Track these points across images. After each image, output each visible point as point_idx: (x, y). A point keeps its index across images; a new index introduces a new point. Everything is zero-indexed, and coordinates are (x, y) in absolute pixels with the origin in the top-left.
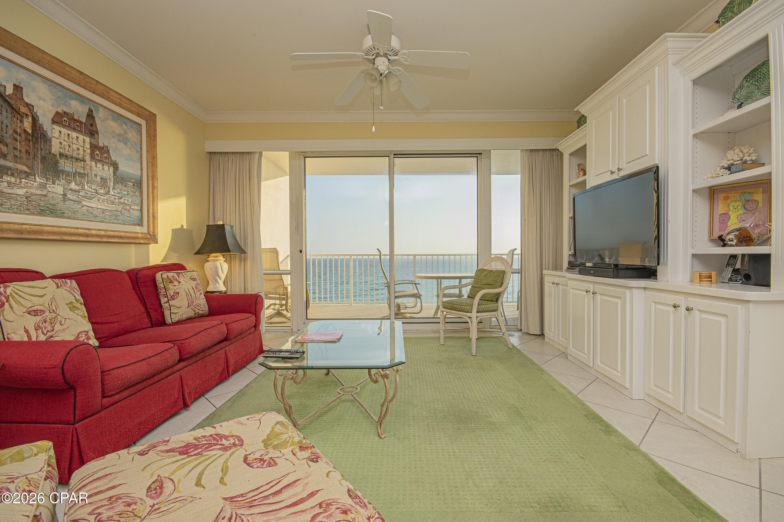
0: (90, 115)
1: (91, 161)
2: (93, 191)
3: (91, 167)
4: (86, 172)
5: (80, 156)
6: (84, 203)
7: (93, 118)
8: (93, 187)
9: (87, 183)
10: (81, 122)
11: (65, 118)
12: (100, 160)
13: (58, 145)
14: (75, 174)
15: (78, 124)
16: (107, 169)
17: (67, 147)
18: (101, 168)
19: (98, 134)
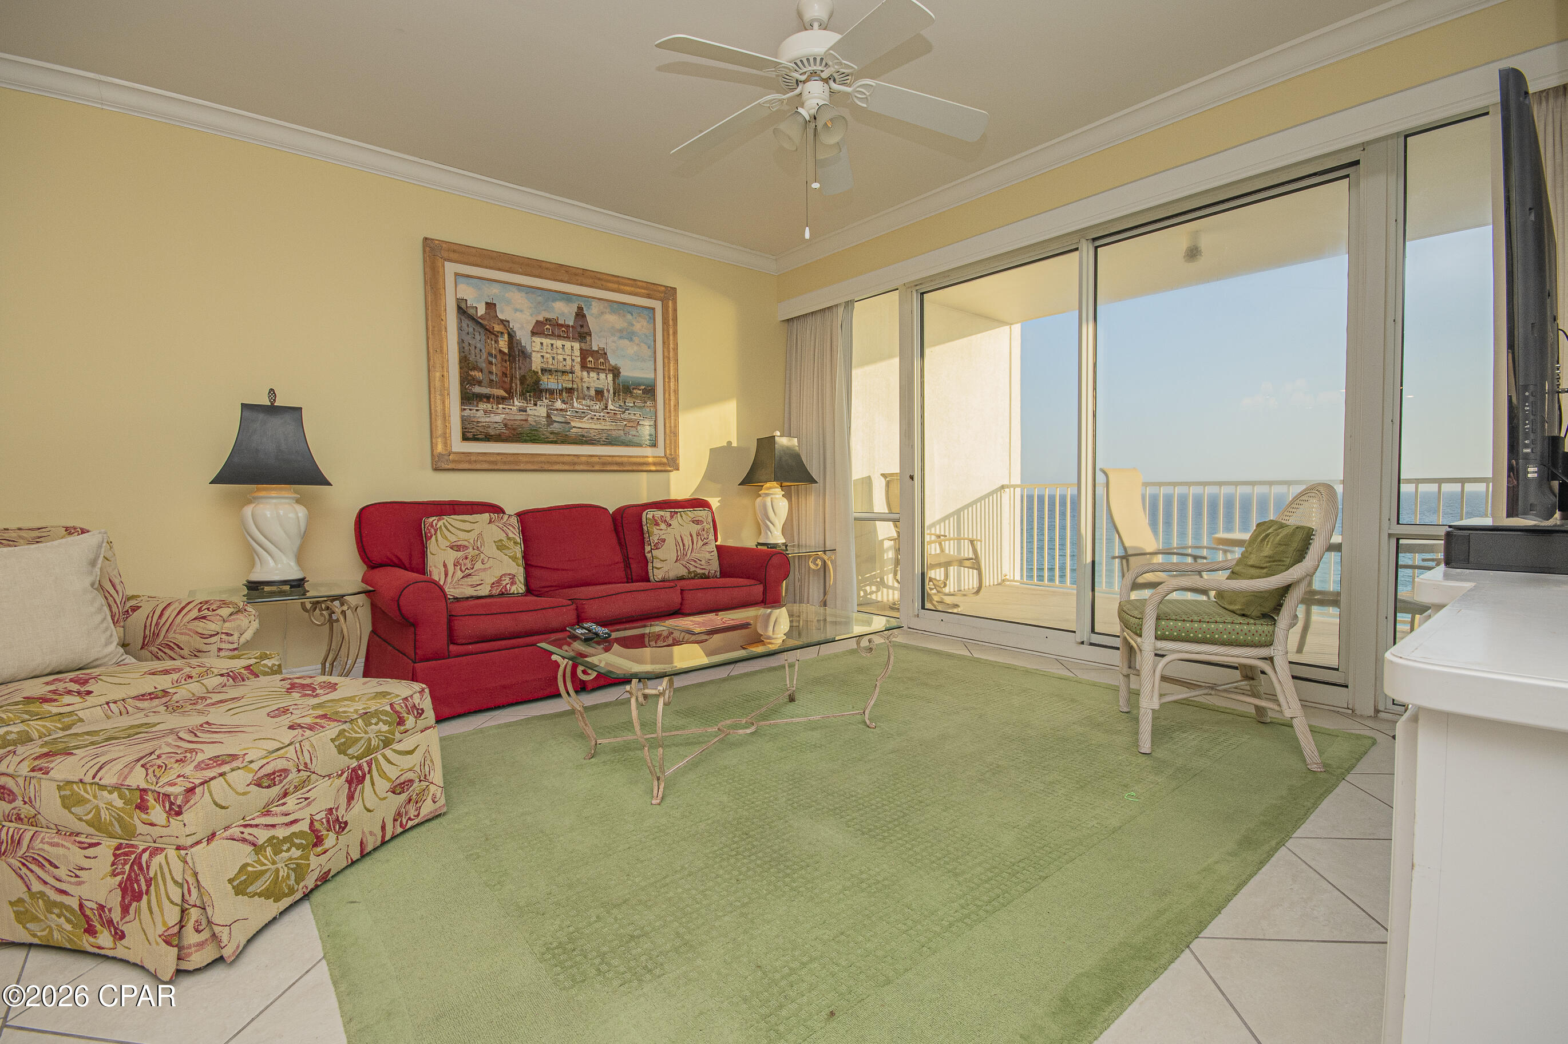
0: (580, 315)
1: (582, 371)
2: (585, 408)
3: (582, 379)
4: (575, 386)
5: (568, 368)
6: (573, 424)
7: (584, 316)
8: (584, 402)
9: (577, 399)
10: (568, 326)
11: (548, 326)
12: (594, 368)
13: (540, 360)
14: (561, 391)
15: (563, 329)
16: (605, 377)
17: (550, 360)
18: (596, 378)
19: (590, 335)
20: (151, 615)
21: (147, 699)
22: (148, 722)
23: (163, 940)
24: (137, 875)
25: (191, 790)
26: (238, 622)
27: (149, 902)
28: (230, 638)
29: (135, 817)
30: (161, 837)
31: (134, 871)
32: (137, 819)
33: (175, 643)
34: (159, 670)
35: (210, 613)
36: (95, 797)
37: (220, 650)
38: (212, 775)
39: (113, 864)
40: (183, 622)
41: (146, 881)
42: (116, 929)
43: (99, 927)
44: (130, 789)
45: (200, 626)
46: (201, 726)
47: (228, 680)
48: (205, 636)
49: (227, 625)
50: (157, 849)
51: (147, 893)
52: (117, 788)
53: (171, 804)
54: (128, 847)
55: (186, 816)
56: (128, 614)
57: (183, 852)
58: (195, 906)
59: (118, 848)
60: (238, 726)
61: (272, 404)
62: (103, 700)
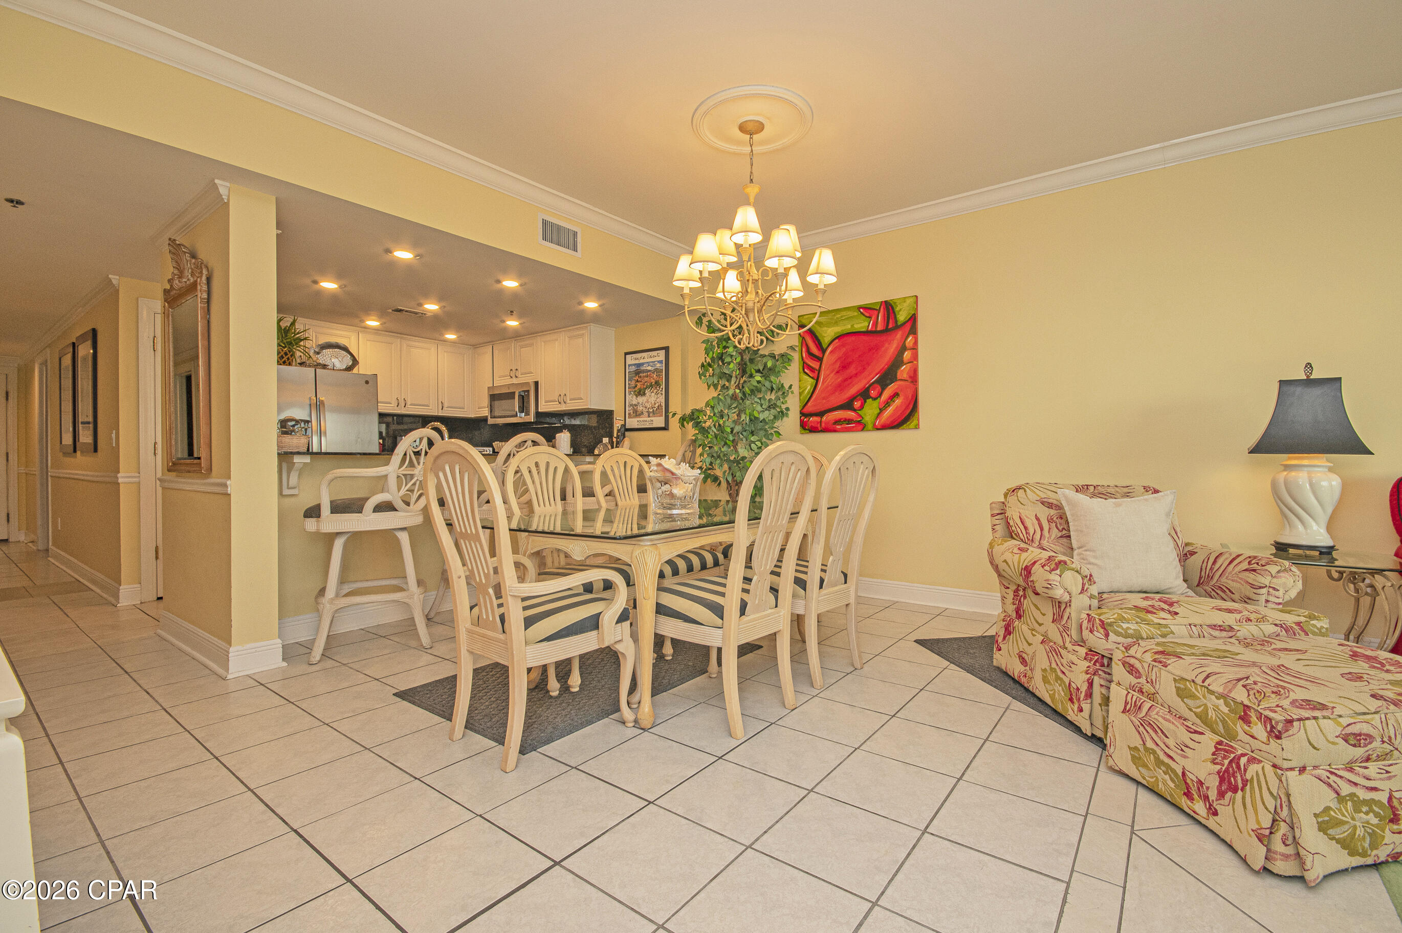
20: (1206, 560)
21: (1217, 630)
22: (1230, 650)
23: (1256, 835)
24: (1234, 772)
25: (1290, 722)
26: (1283, 580)
27: (1244, 798)
28: (1277, 593)
29: (1238, 724)
30: (1260, 750)
31: (1232, 767)
32: (1240, 727)
33: (1226, 587)
34: (1223, 607)
35: (1259, 568)
36: (1204, 696)
37: (1267, 601)
38: (1307, 715)
39: (1214, 754)
40: (1235, 571)
41: (1242, 780)
42: (1210, 805)
43: (1196, 796)
44: (1234, 700)
45: (1251, 577)
46: (1278, 666)
47: (1281, 631)
48: (1255, 587)
49: (1275, 580)
50: (1255, 758)
51: (1242, 790)
52: (1220, 696)
53: (1272, 727)
54: (1228, 746)
55: (1284, 742)
56: (1187, 556)
57: (1279, 772)
58: (1285, 821)
59: (1220, 743)
60: (1315, 678)
61: (1308, 377)
62: (1186, 621)
